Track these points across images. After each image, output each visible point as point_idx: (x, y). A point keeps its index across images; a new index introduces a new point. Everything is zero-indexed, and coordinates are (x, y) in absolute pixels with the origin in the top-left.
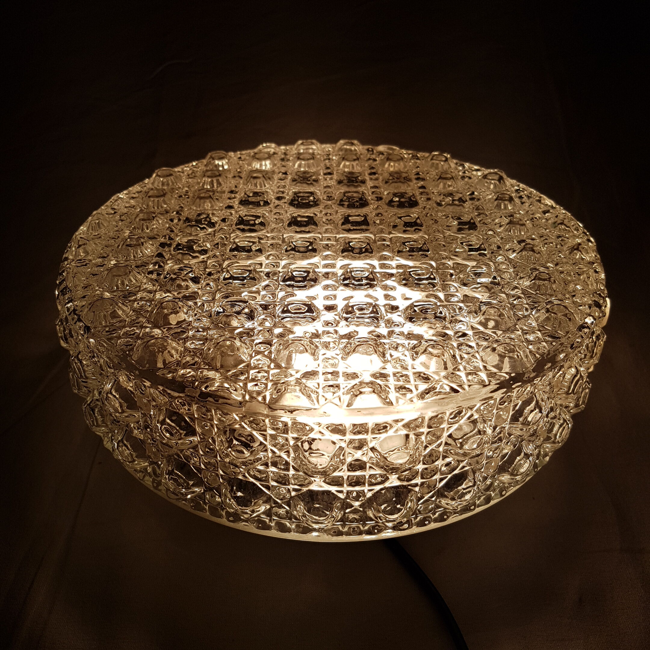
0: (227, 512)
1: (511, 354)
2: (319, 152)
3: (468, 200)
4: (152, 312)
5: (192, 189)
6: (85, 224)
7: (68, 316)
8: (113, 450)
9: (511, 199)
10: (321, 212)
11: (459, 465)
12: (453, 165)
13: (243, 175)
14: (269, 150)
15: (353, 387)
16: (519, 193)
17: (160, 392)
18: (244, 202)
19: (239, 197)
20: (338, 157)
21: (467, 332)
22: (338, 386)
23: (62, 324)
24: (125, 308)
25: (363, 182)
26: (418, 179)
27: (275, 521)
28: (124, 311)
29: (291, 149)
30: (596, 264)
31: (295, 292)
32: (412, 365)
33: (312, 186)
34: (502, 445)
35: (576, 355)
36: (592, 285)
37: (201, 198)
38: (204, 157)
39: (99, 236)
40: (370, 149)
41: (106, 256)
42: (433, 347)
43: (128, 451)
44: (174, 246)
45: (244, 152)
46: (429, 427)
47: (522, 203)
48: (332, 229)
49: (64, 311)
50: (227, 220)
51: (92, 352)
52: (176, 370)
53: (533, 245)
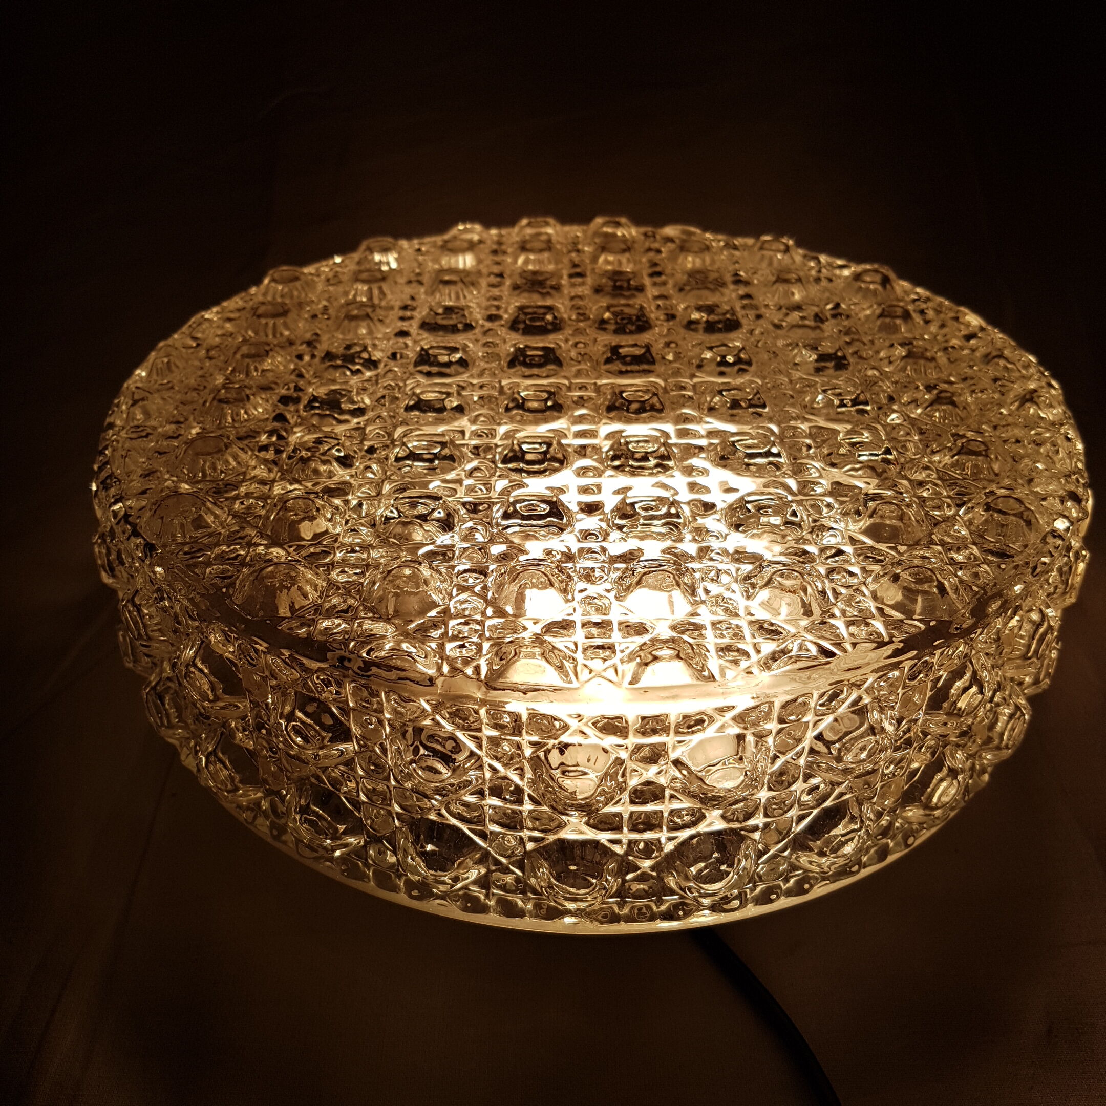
0: (408, 882)
1: (927, 587)
2: (560, 239)
3: (829, 317)
4: (269, 518)
5: (335, 304)
6: (145, 364)
7: (115, 527)
8: (199, 770)
9: (906, 316)
10: (567, 341)
11: (833, 791)
12: (798, 259)
13: (426, 279)
14: (469, 236)
15: (640, 649)
16: (920, 305)
17: (284, 661)
18: (429, 326)
19: (418, 316)
20: (592, 247)
21: (843, 548)
22: (611, 648)
23: (104, 541)
24: (218, 512)
25: (641, 289)
26: (736, 283)
27: (495, 897)
28: (216, 516)
29: (509, 234)
30: (1066, 427)
31: (525, 480)
32: (746, 608)
33: (548, 297)
34: (911, 752)
35: (1041, 587)
36: (1062, 462)
37: (351, 318)
38: (355, 249)
39: (170, 385)
40: (650, 234)
41: (182, 420)
42: (783, 575)
43: (226, 772)
44: (305, 401)
45: (427, 240)
46: (781, 721)
47: (927, 322)
48: (587, 371)
49: (108, 519)
50: (398, 356)
51: (159, 590)
52: (313, 620)
53: (953, 394)
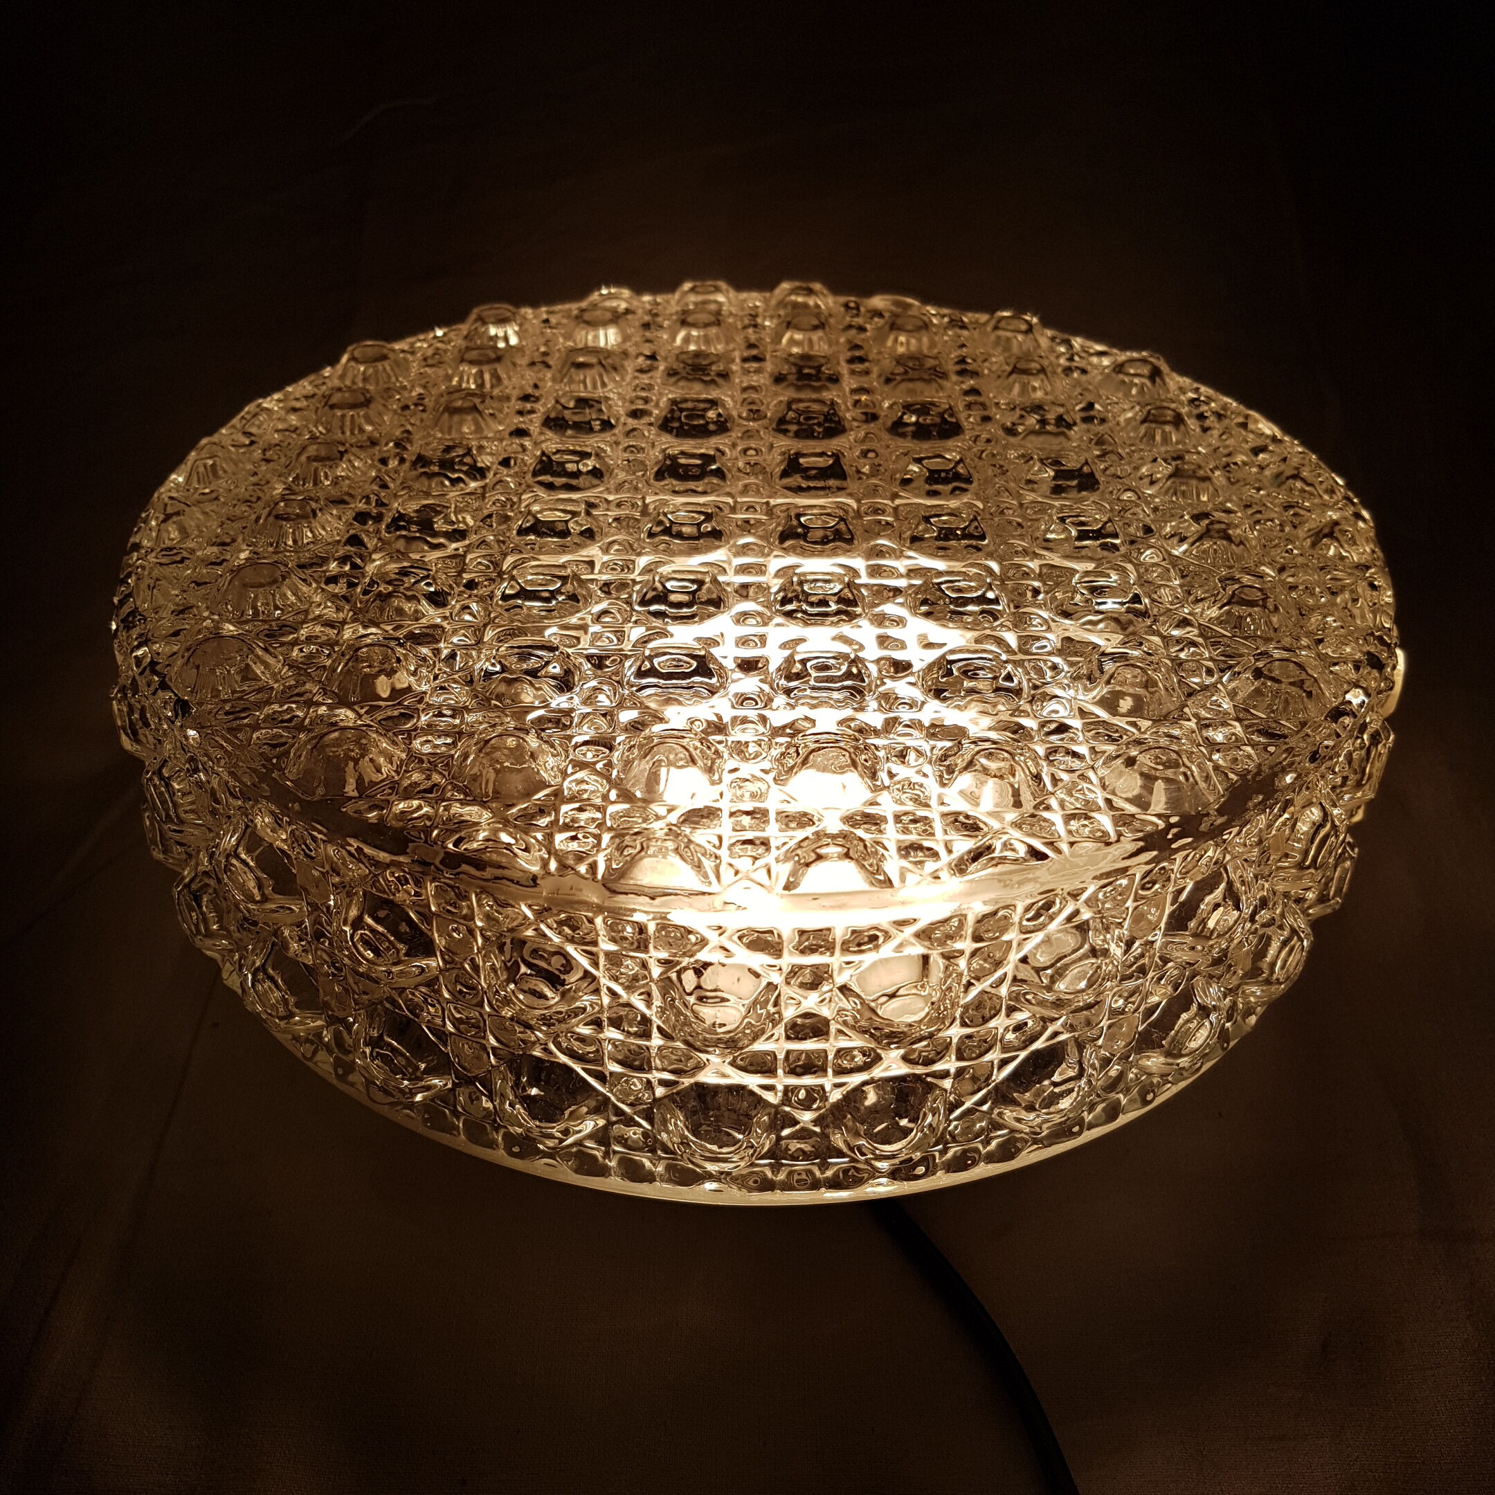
0: (508, 1136)
1: (1170, 773)
2: (734, 310)
3: (1078, 421)
4: (335, 670)
5: (434, 392)
6: (183, 467)
7: (137, 678)
8: (244, 991)
9: (1178, 421)
10: (734, 446)
11: (1045, 1029)
12: (1044, 342)
13: (554, 360)
14: (614, 304)
15: (799, 845)
16: (1198, 406)
17: (349, 853)
18: (555, 423)
19: (542, 410)
20: (775, 321)
21: (1068, 722)
22: (765, 843)
23: (125, 695)
24: (271, 660)
25: (835, 379)
26: (961, 373)
27: (618, 1156)
28: (268, 666)
29: (668, 302)
30: (1373, 570)
31: (670, 628)
32: (940, 797)
33: (713, 386)
34: (1147, 982)
35: (1323, 777)
36: (1363, 617)
37: (453, 411)
38: (461, 317)
39: (214, 495)
40: (852, 305)
41: (228, 540)
42: (990, 756)
43: (277, 994)
44: (388, 519)
45: (558, 307)
46: (977, 938)
47: (1205, 430)
48: (758, 487)
49: (129, 668)
50: (512, 462)
51: (192, 760)
52: (388, 801)
53: (1229, 525)
